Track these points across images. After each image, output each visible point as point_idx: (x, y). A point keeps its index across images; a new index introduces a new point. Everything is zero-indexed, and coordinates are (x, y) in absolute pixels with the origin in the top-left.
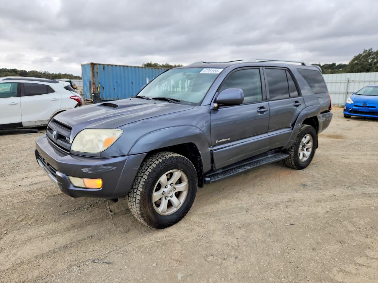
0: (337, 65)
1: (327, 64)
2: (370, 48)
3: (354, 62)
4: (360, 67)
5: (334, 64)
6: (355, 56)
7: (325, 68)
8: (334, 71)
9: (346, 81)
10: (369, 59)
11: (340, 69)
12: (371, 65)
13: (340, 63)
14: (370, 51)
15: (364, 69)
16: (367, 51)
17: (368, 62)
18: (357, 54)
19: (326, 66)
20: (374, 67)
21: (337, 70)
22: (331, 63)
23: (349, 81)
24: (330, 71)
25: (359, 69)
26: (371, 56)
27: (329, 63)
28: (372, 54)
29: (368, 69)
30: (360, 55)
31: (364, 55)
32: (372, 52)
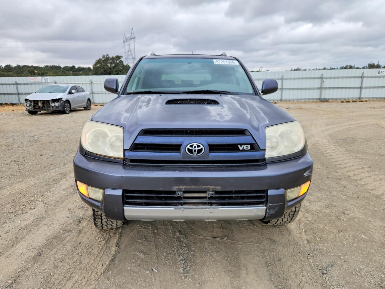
0: (76, 67)
1: (67, 67)
2: (107, 54)
3: (97, 66)
4: (102, 70)
5: (73, 67)
6: (97, 60)
7: (67, 71)
8: (76, 73)
9: (90, 82)
10: (108, 64)
11: (81, 72)
12: (110, 68)
13: (79, 66)
14: (108, 57)
15: (106, 72)
16: (105, 56)
17: (108, 66)
18: (98, 59)
19: (67, 68)
20: (114, 71)
21: (78, 72)
22: (71, 66)
23: (92, 82)
24: (72, 73)
25: (102, 72)
26: (109, 61)
27: (69, 66)
28: (109, 59)
29: (110, 72)
30: (100, 60)
31: (103, 59)
32: (109, 58)
